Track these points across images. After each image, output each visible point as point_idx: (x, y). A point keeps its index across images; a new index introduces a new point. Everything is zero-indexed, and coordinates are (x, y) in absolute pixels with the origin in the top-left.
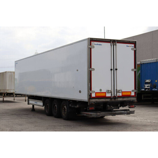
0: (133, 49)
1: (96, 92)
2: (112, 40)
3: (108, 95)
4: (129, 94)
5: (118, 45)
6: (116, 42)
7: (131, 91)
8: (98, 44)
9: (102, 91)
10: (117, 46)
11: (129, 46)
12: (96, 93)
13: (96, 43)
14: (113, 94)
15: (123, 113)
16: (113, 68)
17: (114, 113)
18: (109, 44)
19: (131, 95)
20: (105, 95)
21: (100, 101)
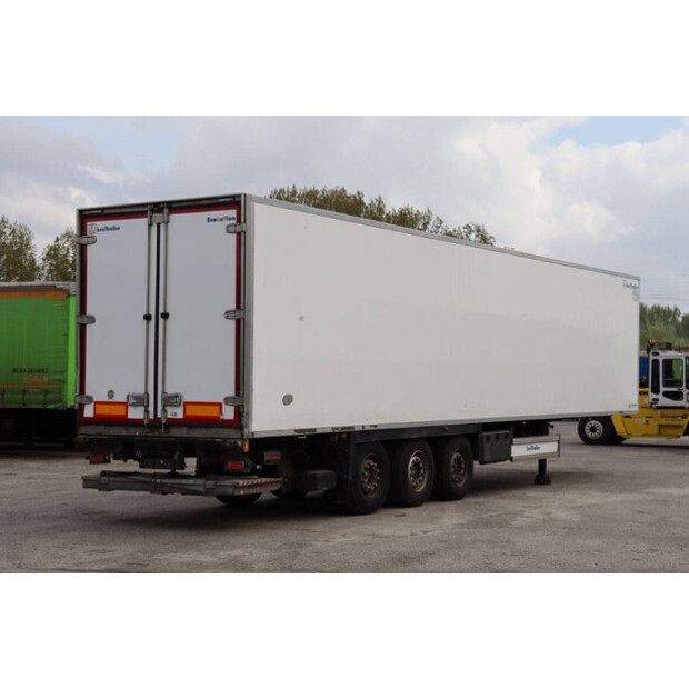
0: (232, 229)
1: (96, 399)
2: (151, 204)
3: (135, 413)
4: (212, 412)
5: (175, 218)
6: (166, 211)
7: (221, 400)
8: (107, 228)
9: (117, 398)
10: (170, 225)
11: (215, 220)
12: (96, 403)
13: (101, 224)
14: (151, 409)
15: (191, 487)
16: (153, 313)
17: (155, 483)
18: (143, 222)
19: (222, 417)
20: (123, 413)
21: (111, 433)
